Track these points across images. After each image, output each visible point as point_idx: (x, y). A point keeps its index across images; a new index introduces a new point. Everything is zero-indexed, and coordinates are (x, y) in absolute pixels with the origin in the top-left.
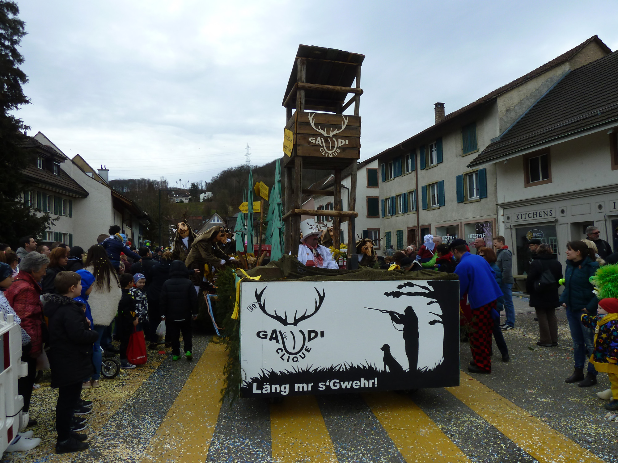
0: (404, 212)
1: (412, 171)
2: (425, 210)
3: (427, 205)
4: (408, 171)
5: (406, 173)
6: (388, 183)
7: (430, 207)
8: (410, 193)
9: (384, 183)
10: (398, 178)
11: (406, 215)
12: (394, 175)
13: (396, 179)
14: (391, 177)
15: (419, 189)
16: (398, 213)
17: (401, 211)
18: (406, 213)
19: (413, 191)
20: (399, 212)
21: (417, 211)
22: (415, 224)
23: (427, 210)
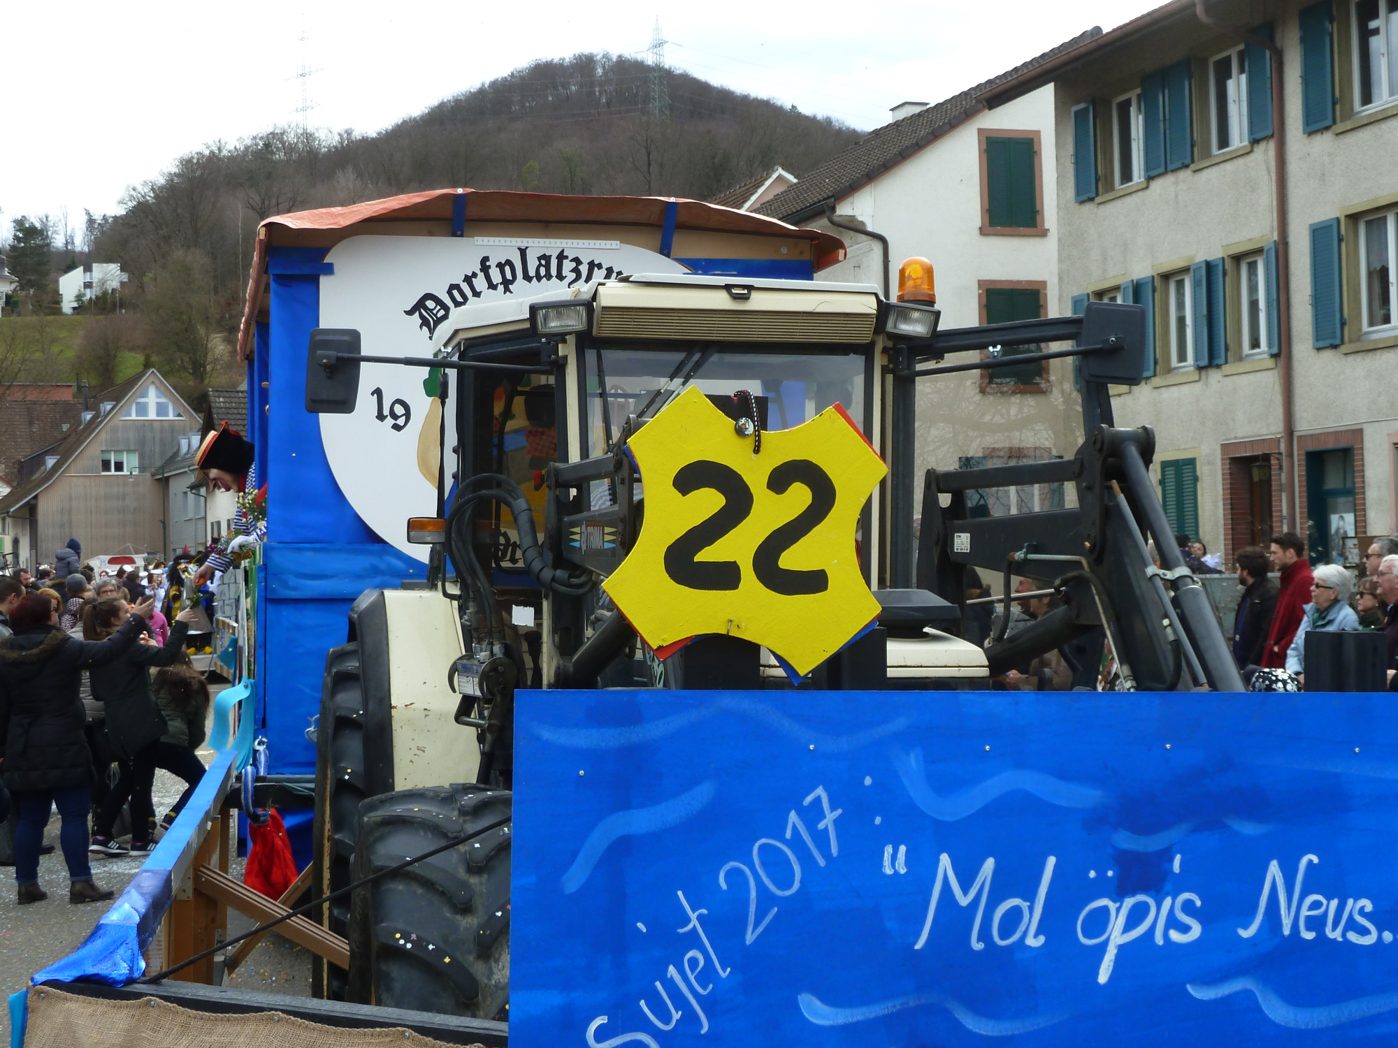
0: (1205, 362)
1: (1255, 142)
2: (1328, 355)
3: (1343, 324)
4: (1224, 141)
5: (1215, 151)
6: (1109, 208)
7: (1359, 336)
8: (1237, 258)
9: (1089, 207)
10: (1169, 179)
11: (1214, 376)
12: (1149, 166)
13: (1157, 185)
14: (1127, 176)
15: (1292, 240)
16: (1169, 370)
17: (1182, 357)
18: (1218, 366)
19: (1259, 251)
20: (1174, 362)
21: (1283, 353)
22: (1271, 427)
23: (1344, 349)
